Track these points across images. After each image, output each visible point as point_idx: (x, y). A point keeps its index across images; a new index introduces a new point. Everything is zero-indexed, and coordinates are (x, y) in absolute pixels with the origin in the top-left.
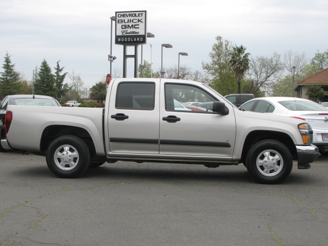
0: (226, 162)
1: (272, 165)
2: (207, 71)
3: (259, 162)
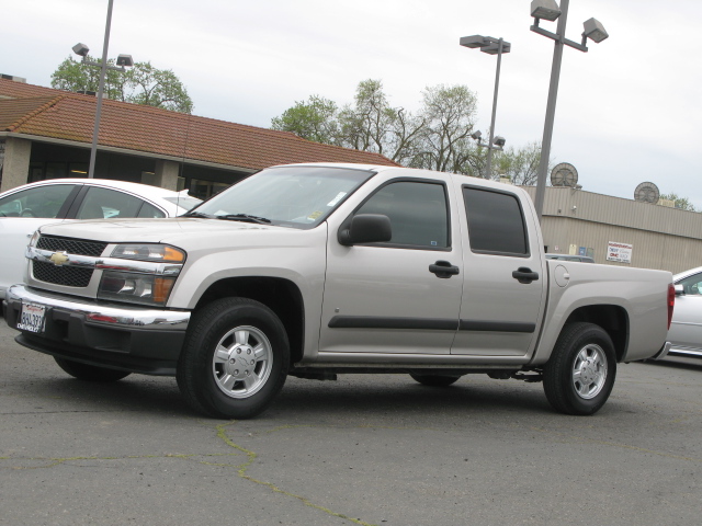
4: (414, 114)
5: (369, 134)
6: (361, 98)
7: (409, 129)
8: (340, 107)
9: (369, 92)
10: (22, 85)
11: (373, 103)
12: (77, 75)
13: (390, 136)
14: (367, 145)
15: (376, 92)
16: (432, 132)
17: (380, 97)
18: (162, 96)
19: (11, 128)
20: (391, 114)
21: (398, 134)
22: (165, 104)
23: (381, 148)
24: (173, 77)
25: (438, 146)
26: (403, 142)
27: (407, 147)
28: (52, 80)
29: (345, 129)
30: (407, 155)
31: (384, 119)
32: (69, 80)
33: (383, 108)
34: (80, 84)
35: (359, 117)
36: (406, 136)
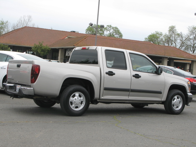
1: (178, 104)
4: (185, 34)
5: (172, 41)
6: (170, 31)
7: (184, 39)
8: (164, 34)
9: (172, 29)
10: (78, 34)
11: (173, 32)
12: (92, 29)
13: (178, 41)
14: (172, 44)
15: (174, 29)
16: (191, 39)
17: (175, 30)
18: (114, 34)
19: (75, 45)
20: (178, 35)
21: (181, 40)
22: (115, 36)
23: (176, 44)
24: (117, 28)
25: (193, 43)
26: (182, 42)
27: (184, 44)
28: (86, 31)
29: (165, 40)
30: (184, 46)
31: (176, 36)
32: (90, 31)
33: (176, 33)
34: (93, 32)
35: (169, 36)
36: (183, 41)
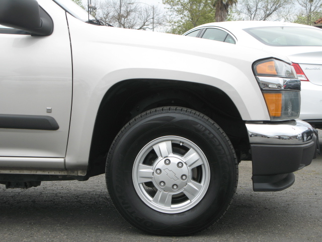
0: (52, 173)
1: (179, 182)
2: (169, 6)
3: (141, 172)
